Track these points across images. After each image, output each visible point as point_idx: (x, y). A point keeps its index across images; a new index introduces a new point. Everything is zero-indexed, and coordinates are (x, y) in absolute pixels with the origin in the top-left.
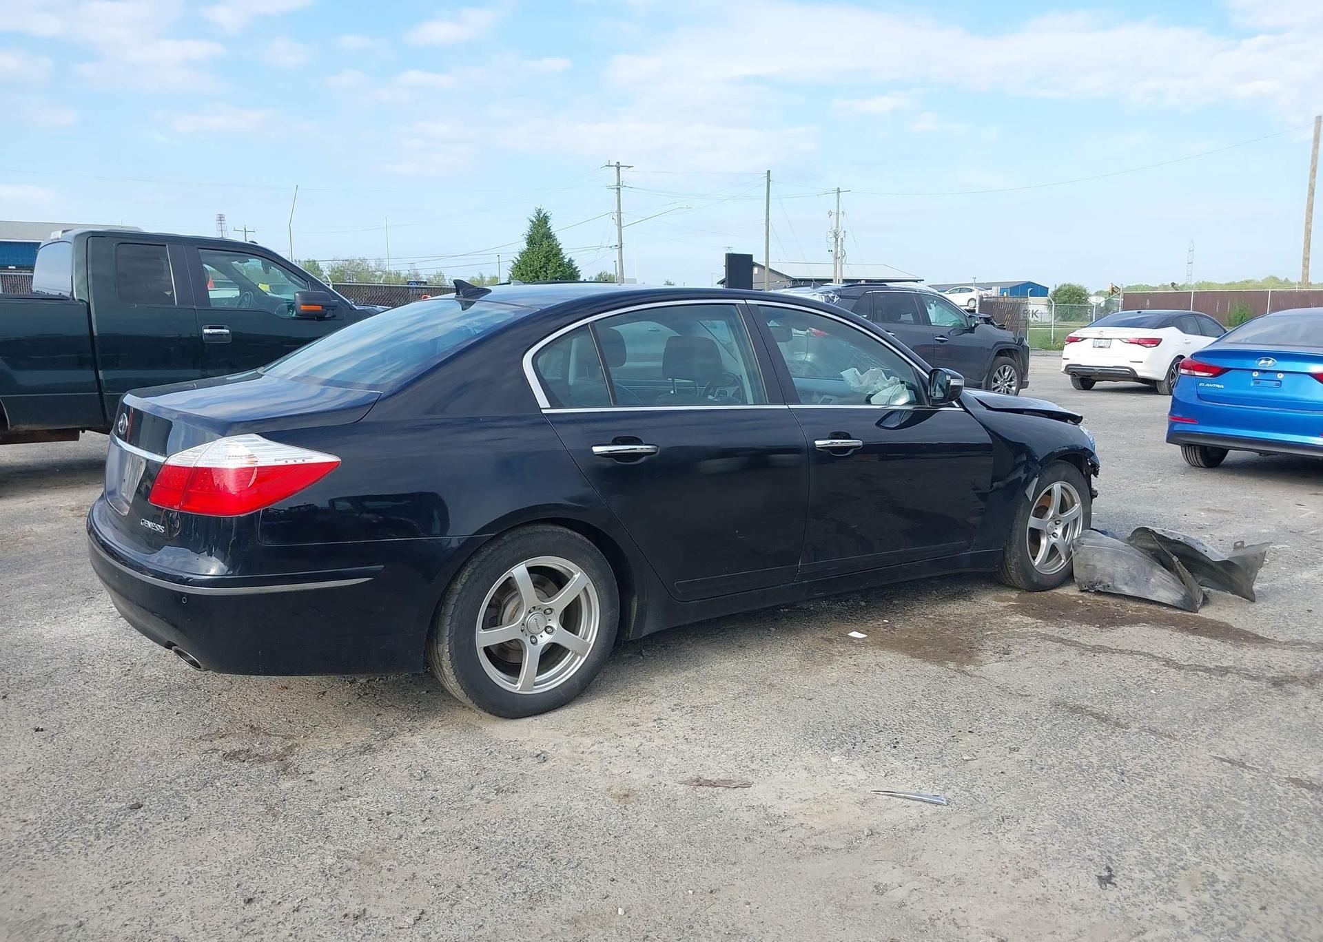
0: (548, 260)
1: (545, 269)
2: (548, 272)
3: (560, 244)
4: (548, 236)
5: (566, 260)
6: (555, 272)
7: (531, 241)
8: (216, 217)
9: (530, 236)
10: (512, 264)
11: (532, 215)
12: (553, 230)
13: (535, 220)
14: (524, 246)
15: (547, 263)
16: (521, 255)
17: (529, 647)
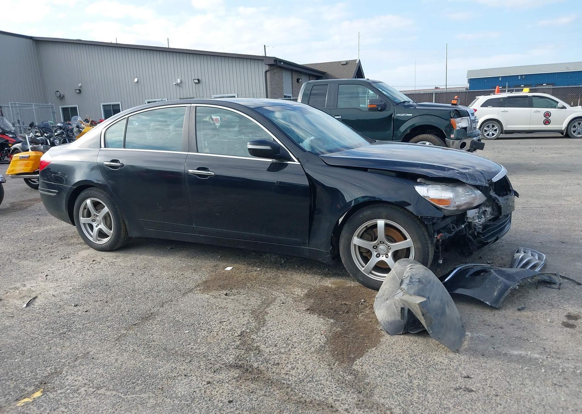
17: (94, 227)
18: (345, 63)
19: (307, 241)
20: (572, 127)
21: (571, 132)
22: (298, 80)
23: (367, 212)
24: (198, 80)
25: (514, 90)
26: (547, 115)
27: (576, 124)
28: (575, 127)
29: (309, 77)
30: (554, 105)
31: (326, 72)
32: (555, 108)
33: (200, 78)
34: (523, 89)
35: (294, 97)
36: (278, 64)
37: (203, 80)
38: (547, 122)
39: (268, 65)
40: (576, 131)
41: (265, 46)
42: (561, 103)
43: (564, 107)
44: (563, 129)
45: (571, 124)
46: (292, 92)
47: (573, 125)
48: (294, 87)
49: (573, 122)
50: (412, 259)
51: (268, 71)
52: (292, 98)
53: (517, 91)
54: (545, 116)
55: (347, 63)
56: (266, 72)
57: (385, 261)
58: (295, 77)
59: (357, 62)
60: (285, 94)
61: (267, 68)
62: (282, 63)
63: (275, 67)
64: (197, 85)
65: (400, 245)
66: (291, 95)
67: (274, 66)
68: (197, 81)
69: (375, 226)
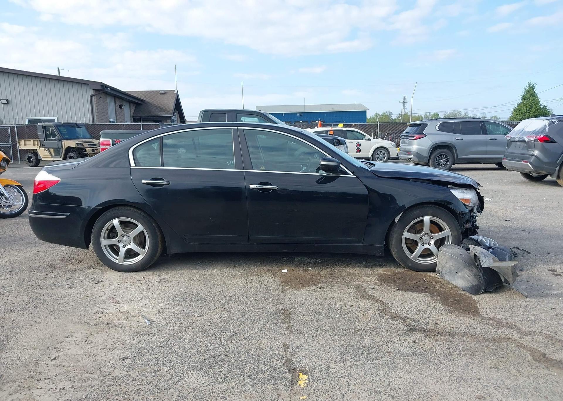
0: (531, 106)
1: (529, 111)
2: (531, 113)
3: (539, 99)
4: (534, 95)
5: (542, 107)
6: (535, 112)
7: (524, 99)
8: (403, 97)
9: (523, 96)
10: (513, 110)
11: (526, 86)
12: (536, 92)
13: (527, 89)
14: (520, 101)
15: (531, 109)
16: (518, 105)
17: (121, 248)
18: (163, 92)
19: (363, 239)
20: (376, 154)
21: (375, 159)
22: (121, 107)
23: (417, 212)
24: (7, 100)
25: (332, 125)
26: (358, 145)
27: (379, 152)
28: (378, 154)
29: (130, 104)
30: (362, 137)
31: (145, 100)
32: (362, 140)
33: (9, 99)
34: (338, 124)
35: (118, 122)
36: (105, 90)
37: (13, 100)
38: (358, 151)
39: (93, 89)
40: (378, 158)
41: (59, 68)
42: (368, 137)
43: (369, 140)
44: (370, 156)
45: (375, 153)
46: (116, 118)
47: (377, 153)
48: (117, 113)
49: (376, 151)
50: (450, 243)
51: (94, 95)
52: (116, 124)
53: (334, 125)
54: (357, 146)
55: (165, 92)
56: (91, 97)
57: (429, 248)
58: (118, 103)
59: (175, 92)
60: (110, 120)
61: (93, 92)
62: (109, 89)
63: (102, 92)
64: (5, 105)
65: (439, 235)
66: (115, 121)
67: (100, 91)
68: (5, 102)
69: (422, 221)
